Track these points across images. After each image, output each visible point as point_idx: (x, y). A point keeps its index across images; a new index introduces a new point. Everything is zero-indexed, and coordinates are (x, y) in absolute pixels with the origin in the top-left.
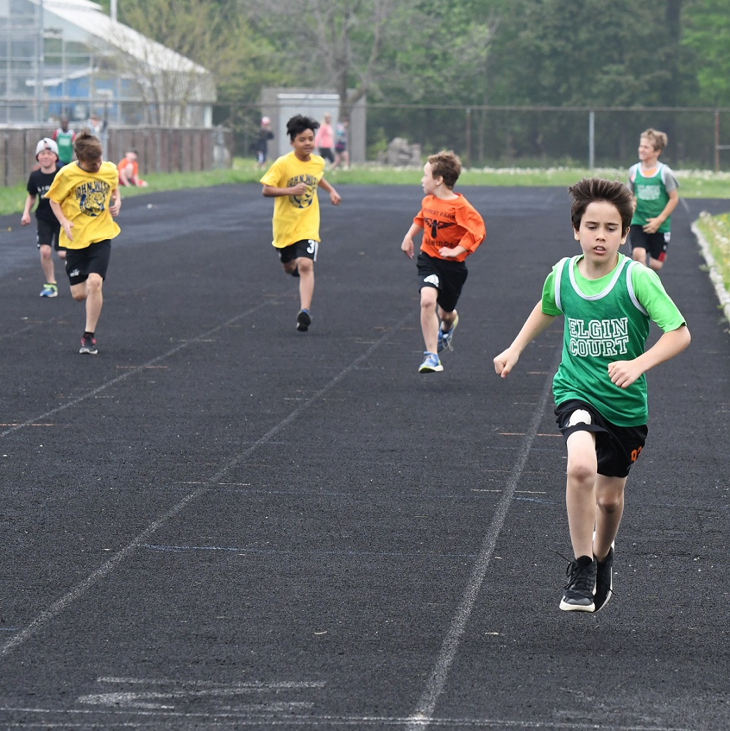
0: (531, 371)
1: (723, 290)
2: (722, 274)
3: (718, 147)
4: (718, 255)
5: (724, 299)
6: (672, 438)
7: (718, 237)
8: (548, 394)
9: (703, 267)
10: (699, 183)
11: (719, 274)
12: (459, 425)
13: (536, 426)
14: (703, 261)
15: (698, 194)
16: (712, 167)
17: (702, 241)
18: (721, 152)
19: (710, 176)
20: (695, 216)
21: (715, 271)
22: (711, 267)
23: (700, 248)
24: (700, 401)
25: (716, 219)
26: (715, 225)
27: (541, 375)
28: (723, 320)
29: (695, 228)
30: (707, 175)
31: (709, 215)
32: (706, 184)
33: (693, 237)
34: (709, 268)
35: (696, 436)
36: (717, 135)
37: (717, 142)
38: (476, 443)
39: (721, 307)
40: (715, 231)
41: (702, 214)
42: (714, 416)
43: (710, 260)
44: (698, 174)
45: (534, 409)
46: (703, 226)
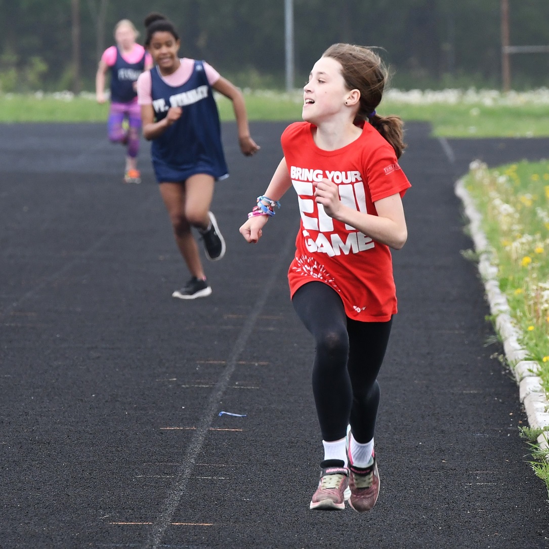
0: (167, 425)
1: (497, 290)
2: (498, 265)
3: (508, 49)
4: (493, 235)
5: (498, 304)
6: (391, 525)
7: (497, 202)
8: (193, 461)
9: (468, 254)
10: (475, 112)
11: (492, 265)
12: (46, 511)
13: (171, 510)
14: (469, 243)
15: (472, 131)
16: (499, 85)
17: (470, 211)
18: (513, 57)
19: (494, 99)
20: (463, 169)
21: (488, 259)
22: (482, 253)
23: (468, 221)
24: (443, 468)
25: (496, 173)
26: (493, 182)
27: (183, 431)
28: (492, 340)
29: (461, 190)
30: (489, 98)
31: (484, 166)
32: (487, 113)
33: (457, 203)
34: (478, 256)
35: (429, 522)
36: (505, 29)
37: (505, 39)
38: (72, 538)
39: (491, 318)
40: (493, 194)
41: (474, 165)
42: (462, 492)
43: (480, 242)
44: (472, 97)
45: (168, 485)
46: (474, 186)
